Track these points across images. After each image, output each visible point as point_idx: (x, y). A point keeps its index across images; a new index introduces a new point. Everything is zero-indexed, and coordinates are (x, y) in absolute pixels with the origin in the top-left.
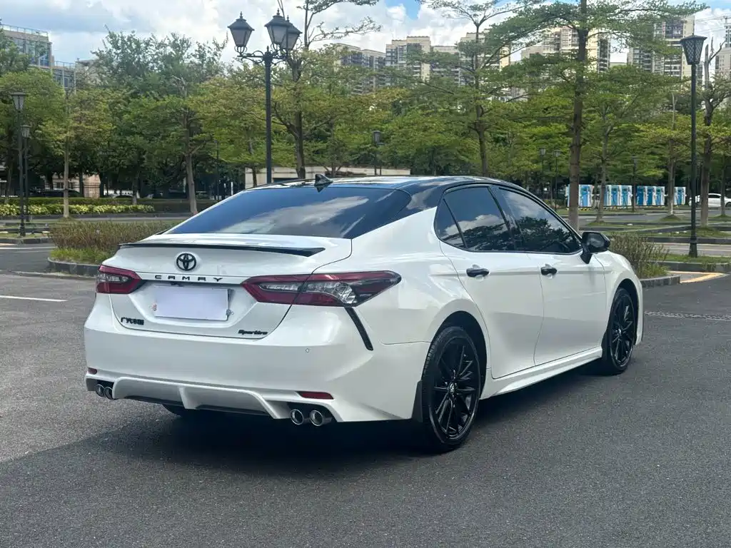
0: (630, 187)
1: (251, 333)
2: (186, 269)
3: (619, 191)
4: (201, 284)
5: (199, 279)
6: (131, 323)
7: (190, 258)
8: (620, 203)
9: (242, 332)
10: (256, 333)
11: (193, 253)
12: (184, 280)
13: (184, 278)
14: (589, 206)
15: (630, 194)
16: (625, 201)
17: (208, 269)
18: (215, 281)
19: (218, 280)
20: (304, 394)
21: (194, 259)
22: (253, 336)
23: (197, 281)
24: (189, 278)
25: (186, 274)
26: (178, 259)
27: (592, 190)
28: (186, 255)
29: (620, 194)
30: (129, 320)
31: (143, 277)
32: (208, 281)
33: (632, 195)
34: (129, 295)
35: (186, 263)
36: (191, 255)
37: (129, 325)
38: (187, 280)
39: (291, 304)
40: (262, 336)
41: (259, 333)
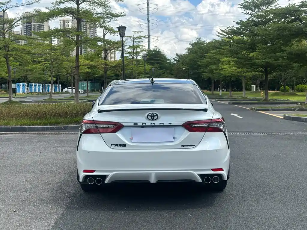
0: (41, 84)
1: (187, 146)
2: (153, 120)
3: (37, 86)
4: (162, 126)
5: (160, 124)
6: (118, 146)
7: (155, 115)
8: (37, 91)
9: (183, 146)
10: (190, 146)
11: (156, 112)
12: (152, 125)
13: (151, 124)
14: (25, 92)
15: (41, 87)
16: (39, 90)
17: (164, 119)
18: (169, 125)
19: (170, 124)
20: (213, 170)
21: (157, 115)
22: (189, 147)
23: (159, 125)
24: (154, 124)
25: (153, 122)
26: (148, 115)
27: (26, 86)
28: (153, 114)
29: (37, 87)
30: (116, 145)
31: (124, 124)
32: (165, 124)
33: (42, 88)
34: (116, 133)
35: (153, 117)
36: (155, 113)
37: (117, 147)
38: (153, 125)
39: (205, 132)
40: (193, 147)
41: (192, 146)
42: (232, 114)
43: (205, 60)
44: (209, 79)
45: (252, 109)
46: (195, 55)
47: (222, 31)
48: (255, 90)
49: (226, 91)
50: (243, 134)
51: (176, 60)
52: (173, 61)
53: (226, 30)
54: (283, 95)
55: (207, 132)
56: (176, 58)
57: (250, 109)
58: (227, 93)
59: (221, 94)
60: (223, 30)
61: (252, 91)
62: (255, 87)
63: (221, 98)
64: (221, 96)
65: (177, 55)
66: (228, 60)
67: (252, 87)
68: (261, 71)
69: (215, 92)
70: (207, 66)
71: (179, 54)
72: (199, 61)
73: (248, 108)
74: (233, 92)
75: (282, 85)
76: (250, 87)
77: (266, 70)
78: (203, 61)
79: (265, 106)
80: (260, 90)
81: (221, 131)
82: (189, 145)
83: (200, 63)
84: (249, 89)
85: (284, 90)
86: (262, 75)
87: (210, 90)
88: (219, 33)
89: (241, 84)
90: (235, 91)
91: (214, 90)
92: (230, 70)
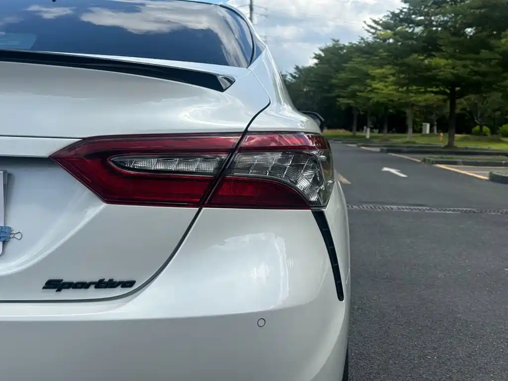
1: (84, 285)
9: (55, 285)
10: (101, 284)
22: (92, 293)
39: (200, 205)
40: (119, 291)
41: (111, 284)
42: (386, 169)
43: (343, 75)
44: (349, 109)
45: (424, 160)
46: (327, 66)
47: (375, 21)
48: (428, 132)
49: (379, 132)
50: (405, 209)
51: (294, 77)
52: (289, 79)
53: (381, 20)
54: (479, 140)
55: (211, 205)
56: (295, 73)
57: (419, 161)
58: (380, 135)
59: (368, 137)
60: (377, 20)
61: (423, 133)
62: (428, 126)
63: (367, 142)
64: (368, 140)
65: (297, 68)
66: (383, 73)
67: (424, 127)
68: (444, 93)
69: (358, 134)
70: (345, 87)
71: (300, 67)
72: (333, 76)
73: (417, 159)
74: (390, 135)
75: (476, 124)
76: (419, 127)
77: (453, 90)
78: (339, 77)
79: (448, 156)
80: (438, 132)
81: (295, 200)
82: (96, 279)
83: (334, 81)
84: (418, 130)
85: (481, 133)
86: (445, 101)
87: (351, 130)
88: (369, 26)
89: (404, 119)
90: (393, 132)
91: (358, 130)
92: (386, 91)
